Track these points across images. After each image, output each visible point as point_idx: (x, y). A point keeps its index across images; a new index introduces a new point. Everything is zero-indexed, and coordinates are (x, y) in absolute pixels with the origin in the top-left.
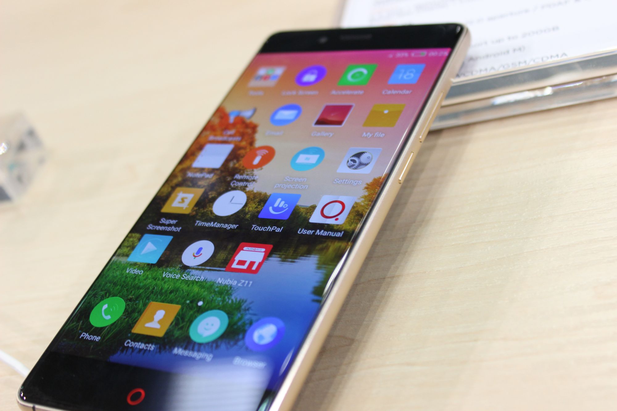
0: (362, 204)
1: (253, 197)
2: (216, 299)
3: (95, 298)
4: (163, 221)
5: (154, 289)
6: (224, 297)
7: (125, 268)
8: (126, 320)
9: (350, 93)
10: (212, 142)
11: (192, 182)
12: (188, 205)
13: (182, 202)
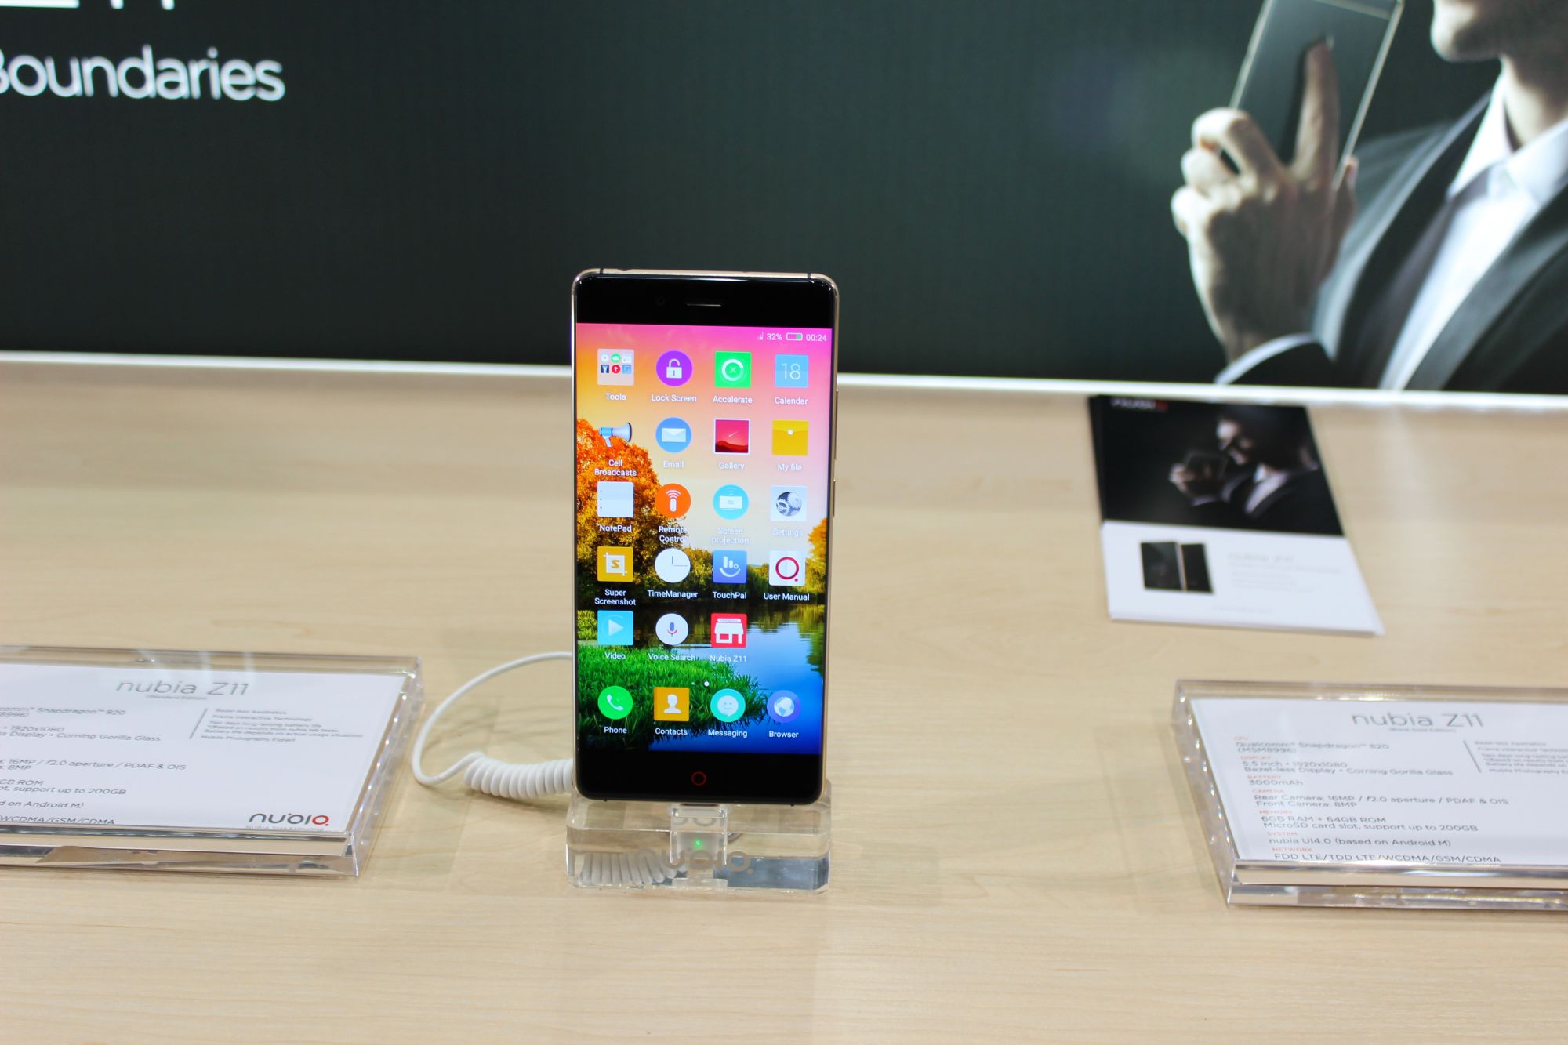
0: (814, 560)
1: (696, 557)
2: (720, 679)
3: (591, 689)
4: (608, 592)
5: (649, 673)
6: (727, 675)
7: (601, 654)
8: (641, 708)
9: (736, 400)
10: (602, 478)
11: (611, 538)
12: (625, 570)
13: (617, 566)
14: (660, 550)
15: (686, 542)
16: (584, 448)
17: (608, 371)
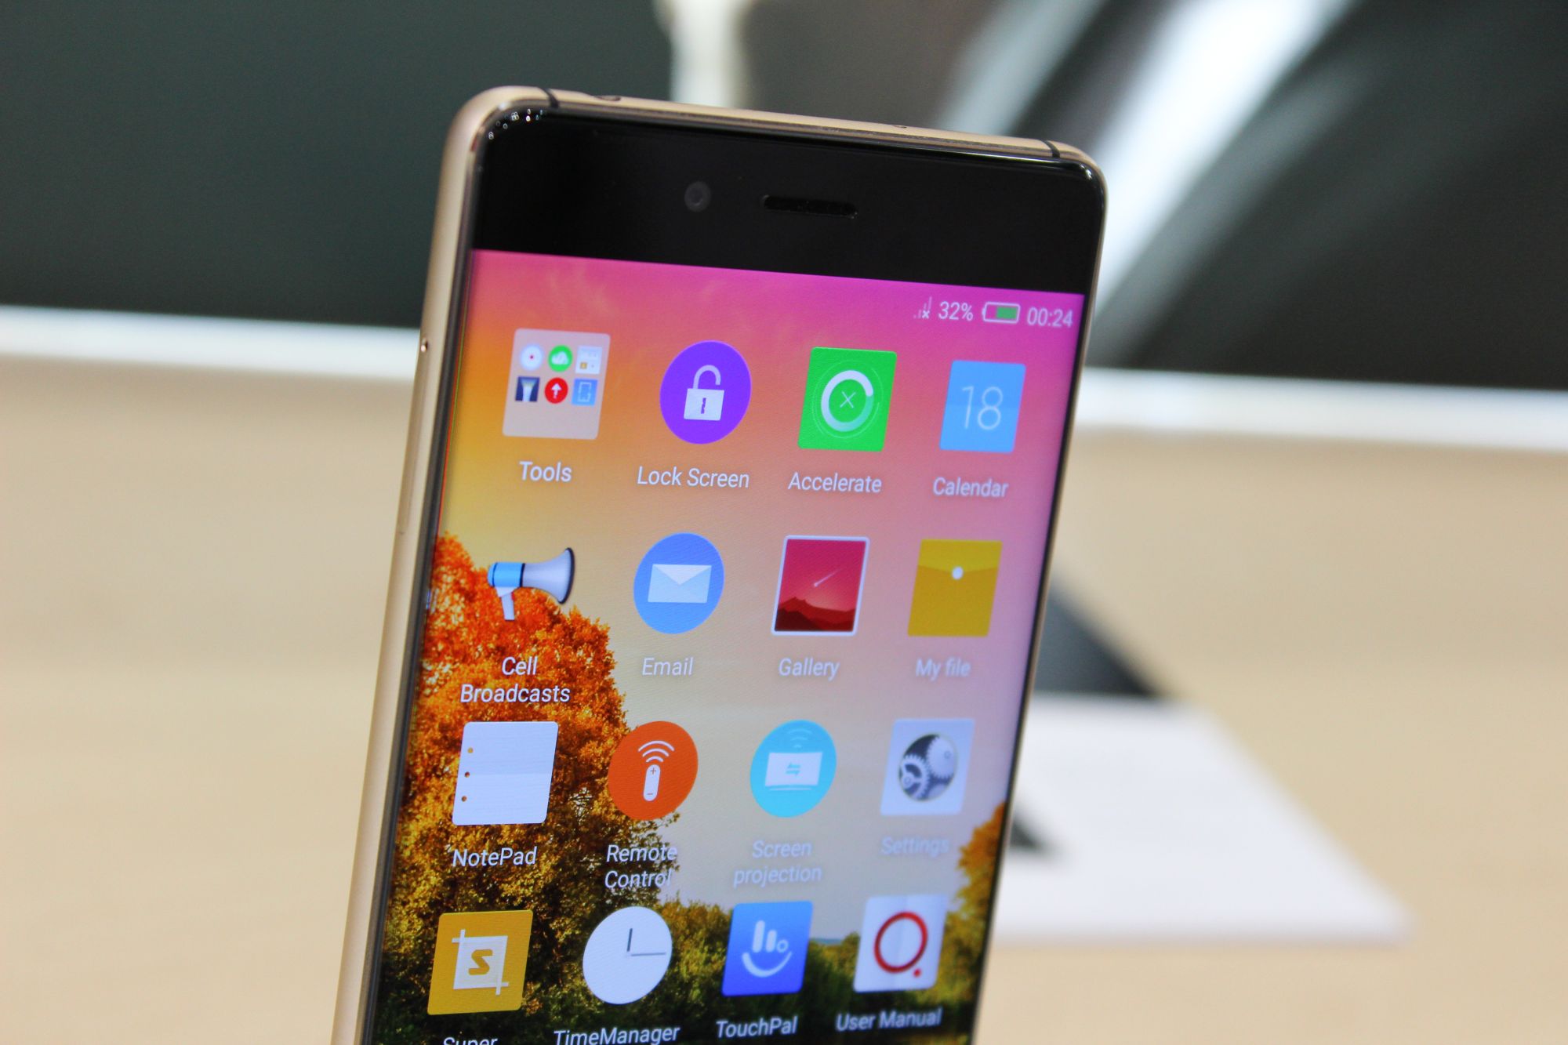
0: (964, 915)
1: (688, 926)
9: (843, 484)
10: (479, 713)
11: (480, 887)
12: (504, 979)
13: (483, 968)
14: (603, 912)
15: (669, 888)
16: (439, 623)
17: (534, 397)
